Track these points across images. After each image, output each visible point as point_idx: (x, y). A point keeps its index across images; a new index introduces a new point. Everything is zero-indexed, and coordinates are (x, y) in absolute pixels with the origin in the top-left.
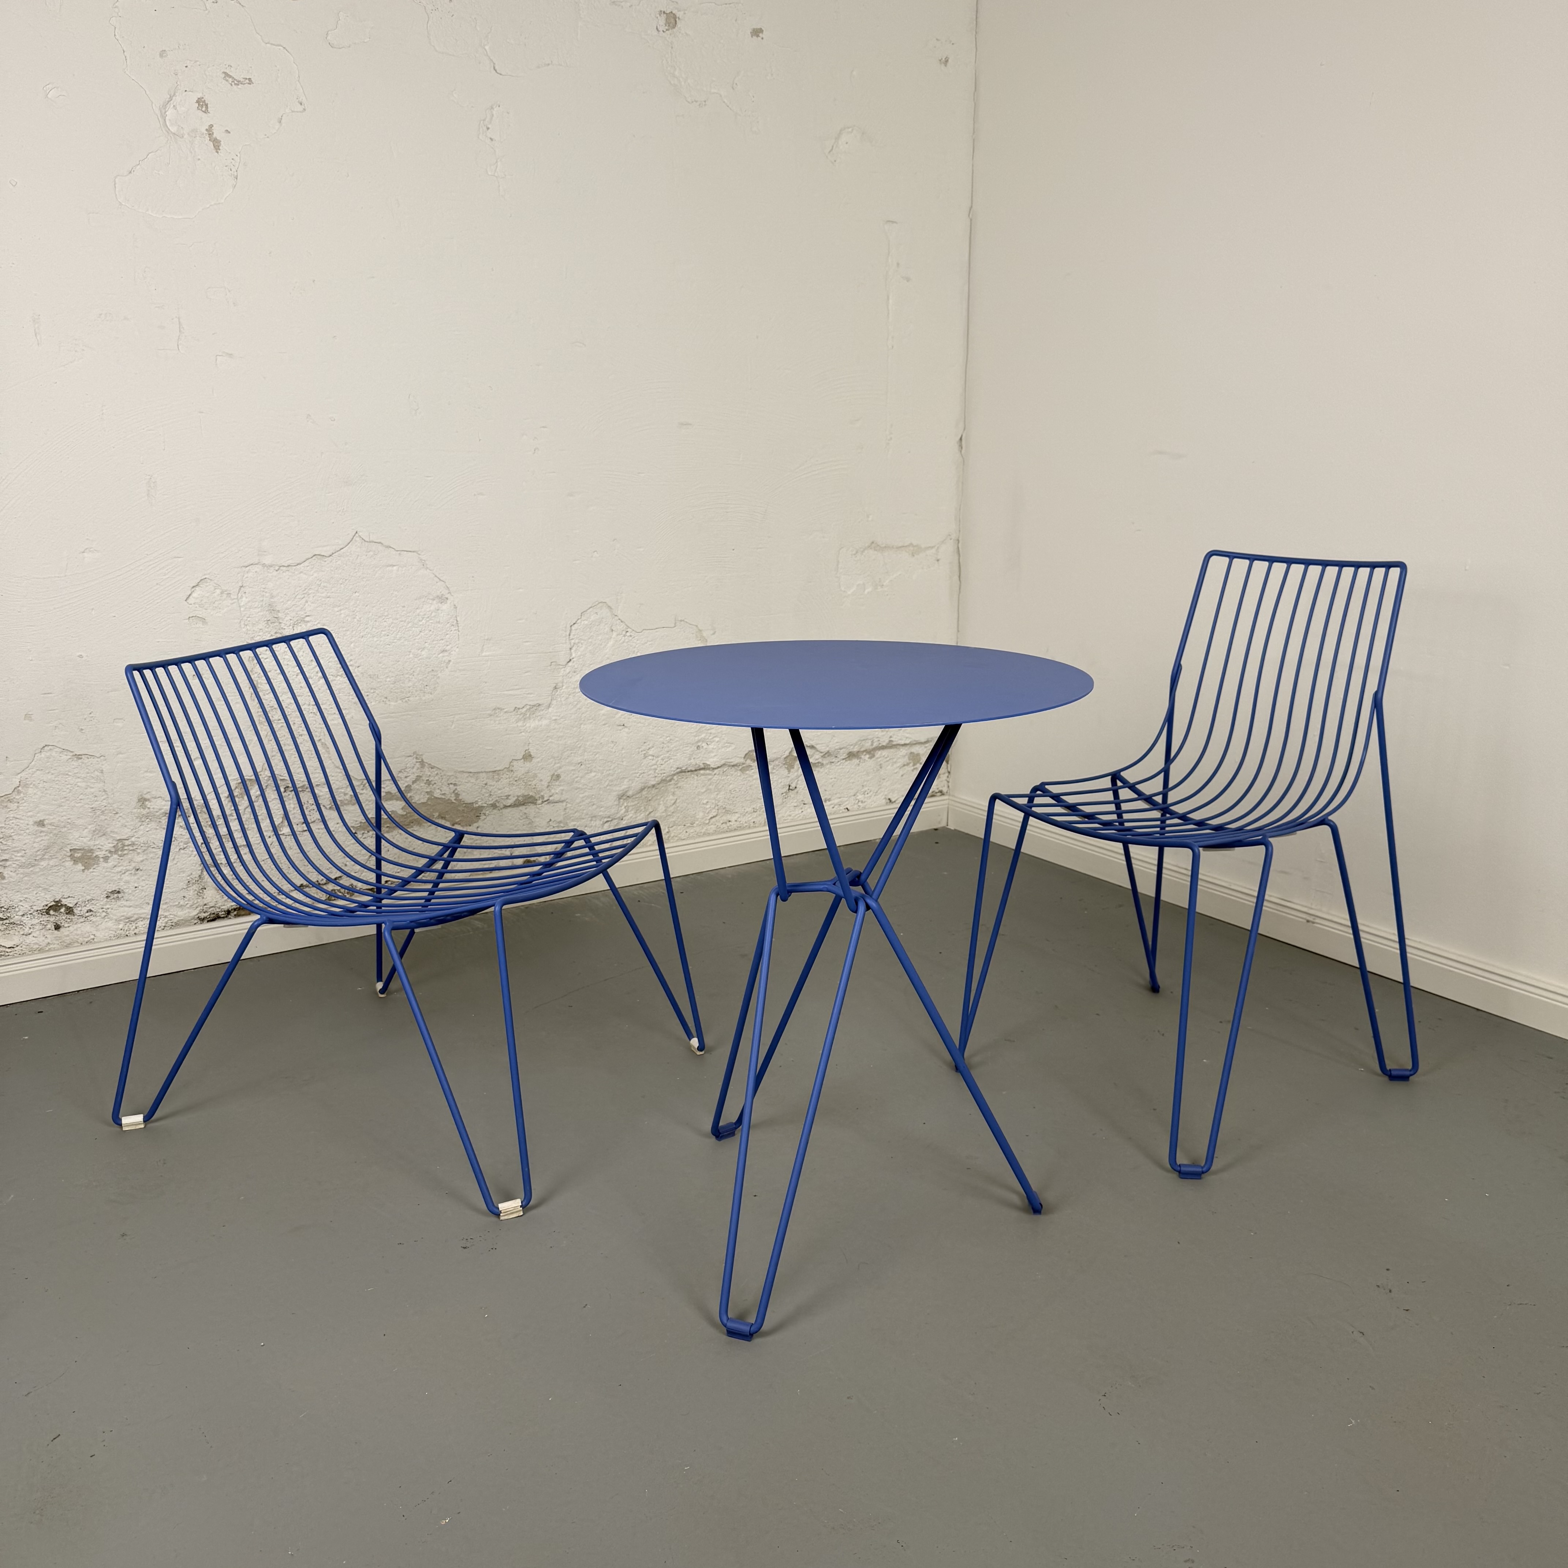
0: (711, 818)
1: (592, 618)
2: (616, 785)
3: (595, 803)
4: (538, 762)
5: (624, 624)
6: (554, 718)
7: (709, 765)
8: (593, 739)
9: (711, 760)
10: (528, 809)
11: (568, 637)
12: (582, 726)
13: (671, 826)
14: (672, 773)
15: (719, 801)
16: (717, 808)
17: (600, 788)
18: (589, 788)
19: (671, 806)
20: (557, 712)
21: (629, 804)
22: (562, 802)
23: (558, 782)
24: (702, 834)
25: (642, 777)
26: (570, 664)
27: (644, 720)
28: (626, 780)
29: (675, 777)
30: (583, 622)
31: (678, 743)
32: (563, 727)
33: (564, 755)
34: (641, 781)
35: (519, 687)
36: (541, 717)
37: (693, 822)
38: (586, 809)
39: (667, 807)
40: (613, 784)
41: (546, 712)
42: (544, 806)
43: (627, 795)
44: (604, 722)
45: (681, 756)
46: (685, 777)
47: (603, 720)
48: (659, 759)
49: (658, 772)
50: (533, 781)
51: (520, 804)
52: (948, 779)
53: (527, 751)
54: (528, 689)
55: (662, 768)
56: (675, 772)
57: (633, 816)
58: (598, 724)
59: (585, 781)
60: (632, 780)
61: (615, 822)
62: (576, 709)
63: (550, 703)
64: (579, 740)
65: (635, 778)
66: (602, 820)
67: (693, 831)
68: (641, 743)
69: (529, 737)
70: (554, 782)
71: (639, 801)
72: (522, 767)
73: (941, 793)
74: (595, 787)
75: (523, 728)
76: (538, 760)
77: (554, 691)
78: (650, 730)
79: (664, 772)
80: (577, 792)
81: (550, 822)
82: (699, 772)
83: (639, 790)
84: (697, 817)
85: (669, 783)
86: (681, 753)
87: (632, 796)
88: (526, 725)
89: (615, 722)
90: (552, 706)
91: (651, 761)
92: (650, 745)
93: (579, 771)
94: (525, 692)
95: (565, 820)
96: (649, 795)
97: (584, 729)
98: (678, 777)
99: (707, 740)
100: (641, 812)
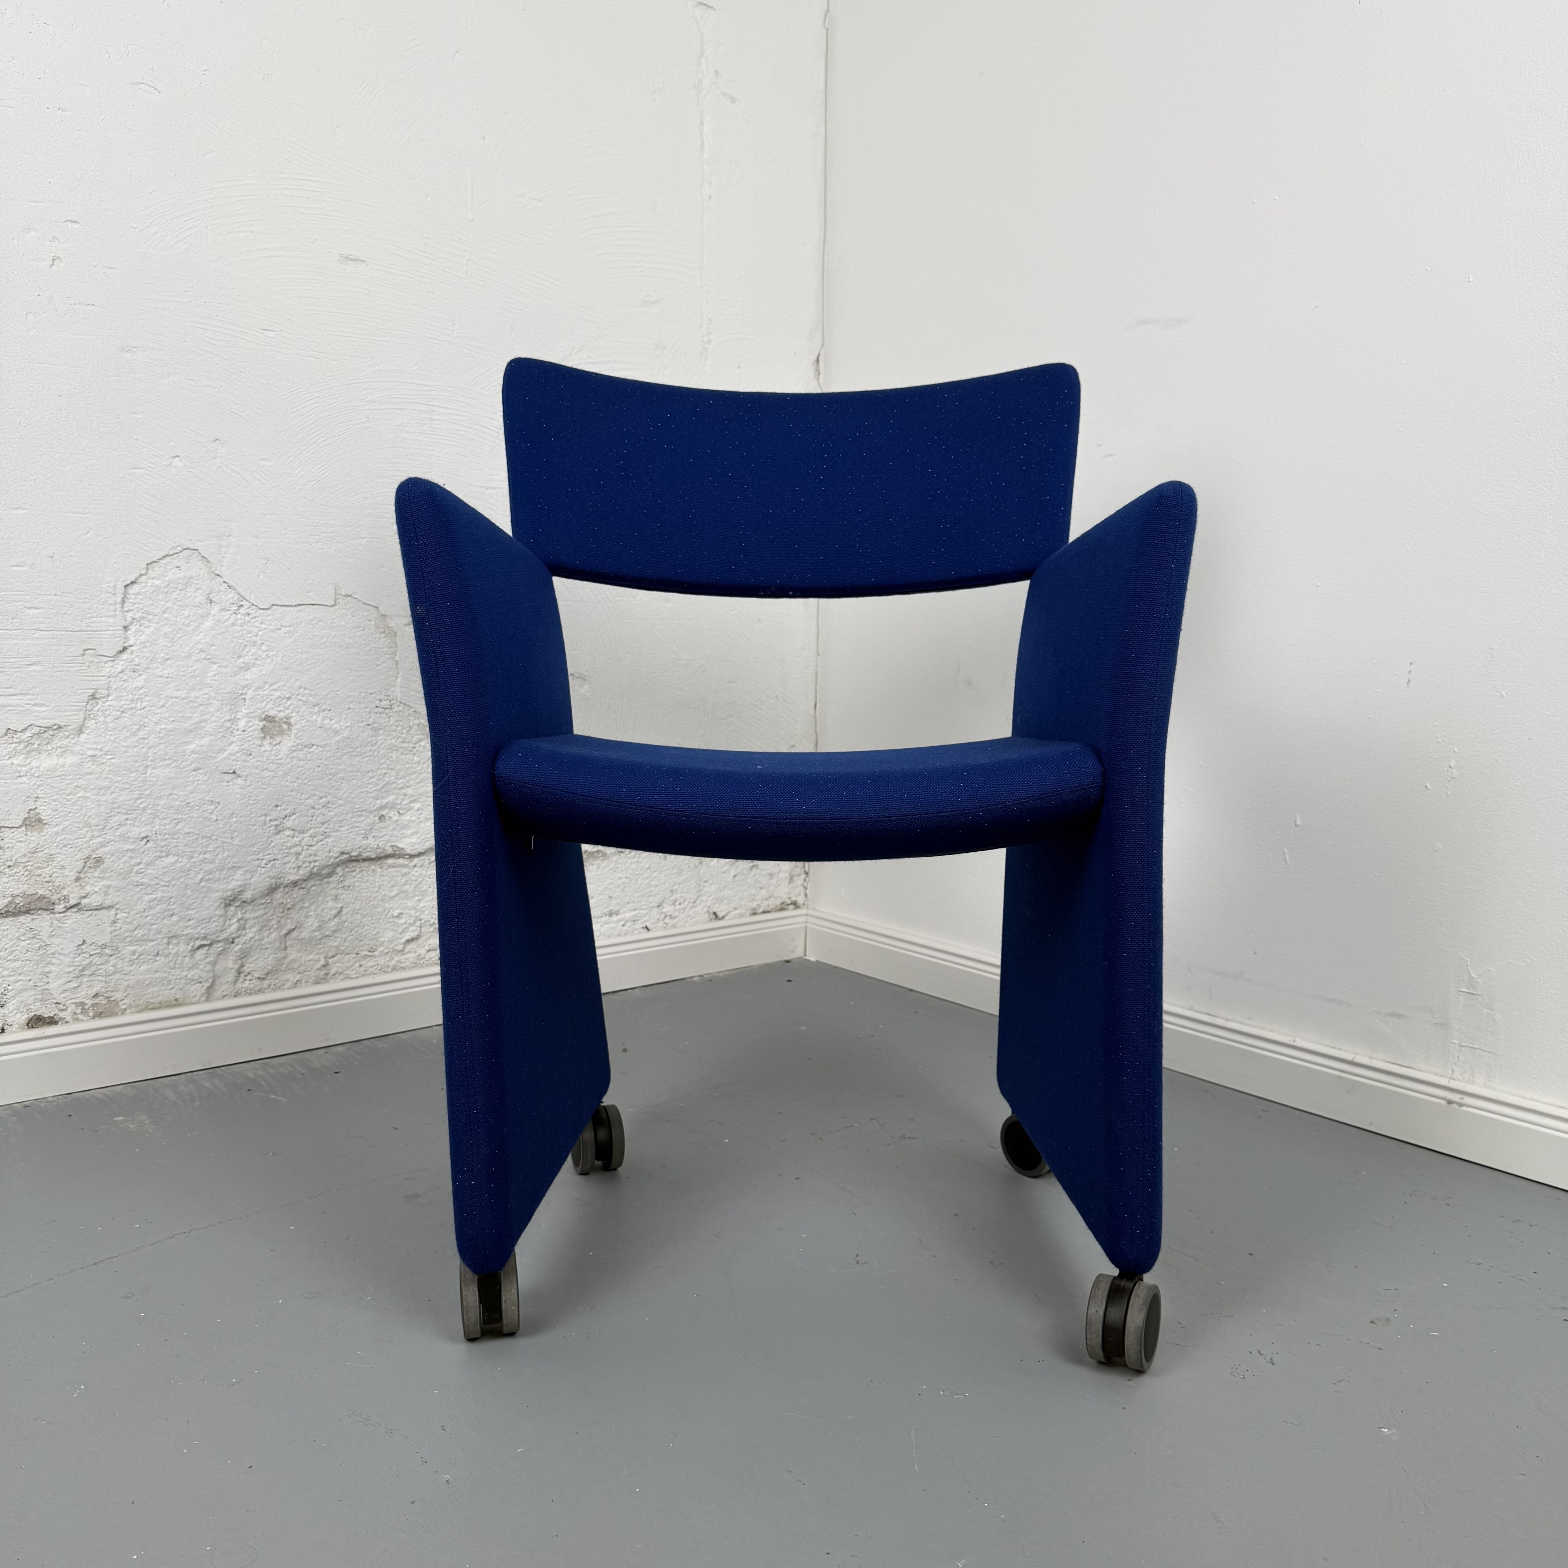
0: (408, 941)
1: (170, 576)
2: (219, 879)
3: (175, 912)
4: (57, 833)
5: (234, 592)
6: (90, 753)
7: (403, 849)
8: (171, 794)
9: (407, 841)
10: (37, 921)
11: (118, 606)
12: (149, 772)
13: (330, 955)
14: (332, 860)
15: (422, 912)
16: (418, 923)
17: (186, 886)
18: (163, 884)
19: (330, 919)
20: (95, 743)
21: (247, 916)
22: (109, 908)
23: (99, 870)
24: (390, 969)
25: (272, 866)
26: (125, 656)
27: (275, 766)
28: (240, 872)
29: (339, 870)
30: (150, 581)
31: (342, 808)
32: (110, 771)
33: (111, 822)
34: (270, 874)
35: (17, 691)
36: (64, 749)
37: (375, 948)
38: (157, 922)
39: (323, 921)
40: (213, 878)
41: (74, 741)
42: (71, 915)
43: (241, 899)
44: (194, 765)
45: (348, 832)
46: (358, 870)
47: (192, 762)
48: (305, 835)
49: (305, 859)
50: (45, 868)
51: (20, 912)
52: (805, 884)
53: (32, 812)
54: (32, 694)
55: (311, 852)
56: (338, 860)
57: (256, 938)
58: (183, 768)
59: (155, 872)
60: (252, 871)
61: (218, 947)
62: (136, 739)
63: (83, 725)
64: (144, 796)
65: (259, 868)
66: (192, 944)
67: (374, 964)
68: (269, 806)
69: (36, 786)
70: (90, 871)
71: (267, 910)
72: (20, 842)
73: (795, 904)
74: (175, 882)
75: (24, 769)
76: (56, 829)
77: (91, 702)
78: (288, 784)
79: (316, 858)
80: (138, 891)
81: (84, 947)
82: (385, 861)
83: (267, 890)
84: (382, 939)
85: (326, 880)
86: (348, 827)
87: (252, 901)
88: (30, 763)
89: (217, 767)
90: (87, 731)
91: (289, 838)
92: (289, 811)
93: (144, 852)
94: (29, 702)
95: (114, 942)
96: (287, 899)
97: (152, 775)
98: (344, 869)
99: (399, 807)
100: (272, 930)
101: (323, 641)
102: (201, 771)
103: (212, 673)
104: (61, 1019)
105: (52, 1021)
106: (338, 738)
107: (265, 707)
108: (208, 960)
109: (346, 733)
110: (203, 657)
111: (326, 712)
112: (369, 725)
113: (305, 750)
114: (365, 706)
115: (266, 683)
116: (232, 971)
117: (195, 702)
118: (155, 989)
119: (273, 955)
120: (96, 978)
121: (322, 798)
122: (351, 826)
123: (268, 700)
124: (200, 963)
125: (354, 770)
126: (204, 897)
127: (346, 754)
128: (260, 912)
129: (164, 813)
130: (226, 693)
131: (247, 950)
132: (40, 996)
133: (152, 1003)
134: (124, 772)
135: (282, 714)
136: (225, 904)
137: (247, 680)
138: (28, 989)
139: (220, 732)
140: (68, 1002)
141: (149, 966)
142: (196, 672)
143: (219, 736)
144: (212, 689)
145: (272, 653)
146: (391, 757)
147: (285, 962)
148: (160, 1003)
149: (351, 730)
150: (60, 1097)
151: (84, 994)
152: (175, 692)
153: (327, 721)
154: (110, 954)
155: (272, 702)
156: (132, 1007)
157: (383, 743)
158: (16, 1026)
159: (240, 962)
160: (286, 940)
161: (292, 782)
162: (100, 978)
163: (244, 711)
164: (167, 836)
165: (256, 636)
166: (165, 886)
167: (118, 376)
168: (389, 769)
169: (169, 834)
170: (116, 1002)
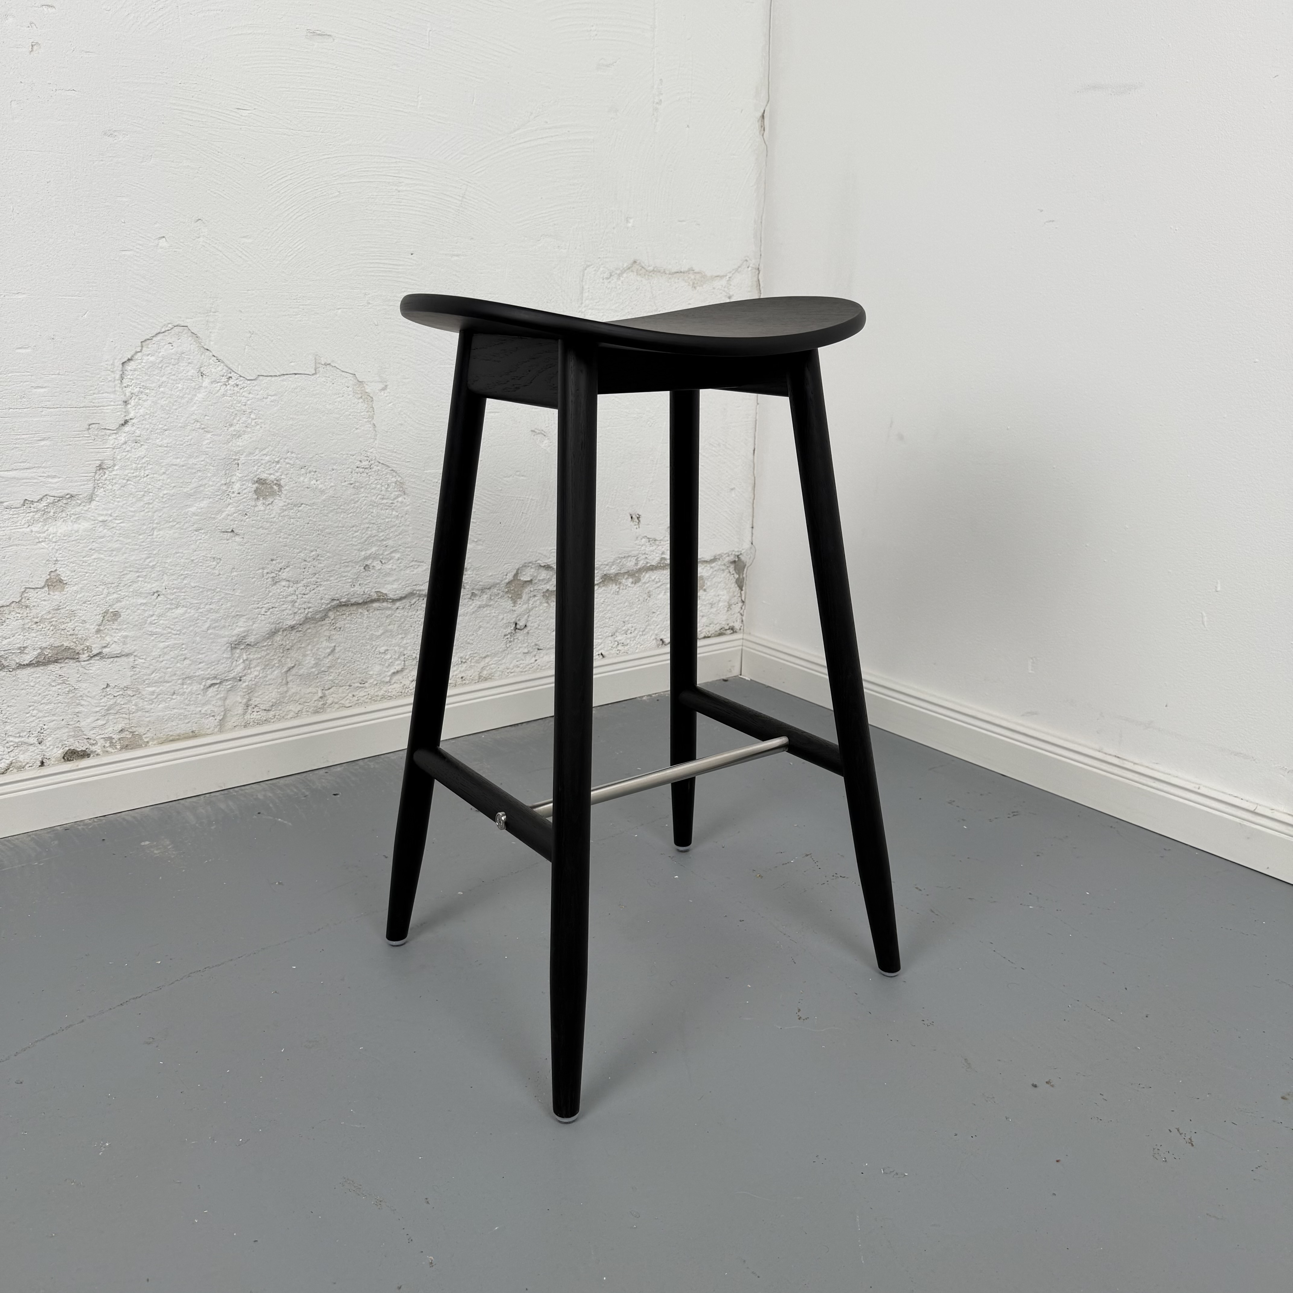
0: (394, 673)
1: (163, 352)
2: (224, 627)
3: (187, 656)
4: (77, 592)
5: (222, 364)
6: (101, 518)
7: (386, 594)
8: (176, 553)
9: (389, 587)
10: (65, 669)
11: (118, 382)
12: (155, 533)
13: (326, 687)
14: (324, 606)
15: (405, 648)
16: (402, 658)
17: (196, 633)
18: (174, 632)
19: (324, 657)
20: (104, 509)
21: (251, 657)
22: (127, 655)
23: (116, 623)
24: (379, 698)
25: (271, 613)
26: (127, 428)
27: (268, 525)
28: (243, 619)
29: (331, 614)
30: (145, 358)
31: (331, 560)
32: (120, 534)
33: (124, 579)
34: (270, 620)
35: (31, 465)
36: (77, 516)
37: (365, 680)
38: (171, 666)
39: (319, 659)
40: (219, 626)
41: (85, 509)
42: (95, 663)
43: (245, 642)
44: (195, 526)
45: (337, 581)
46: (347, 613)
47: (194, 523)
48: (299, 585)
49: (300, 606)
50: (68, 623)
51: (49, 661)
52: (742, 612)
53: (52, 574)
54: (45, 467)
55: (305, 600)
56: (329, 606)
57: (261, 675)
58: (186, 529)
59: (167, 622)
60: (253, 619)
61: (228, 685)
62: (142, 504)
63: (93, 493)
64: (152, 556)
65: (260, 616)
66: (203, 683)
67: (365, 694)
68: (266, 560)
69: (55, 550)
70: (109, 623)
71: (268, 652)
72: (44, 600)
73: (733, 630)
74: (185, 630)
75: (42, 535)
76: (75, 588)
77: (98, 472)
78: (280, 539)
79: (310, 605)
80: (153, 640)
81: (108, 689)
82: (371, 605)
83: (268, 634)
84: (371, 673)
85: (320, 623)
86: (336, 577)
87: (256, 644)
88: (48, 530)
89: (217, 527)
90: (97, 499)
91: (285, 588)
92: (283, 564)
93: (155, 605)
94: (43, 475)
95: (135, 684)
96: (286, 641)
97: (159, 536)
98: (335, 613)
99: (381, 557)
100: (274, 668)
101: (306, 408)
102: (203, 531)
103: (207, 441)
104: (92, 752)
105: (84, 755)
106: (324, 497)
107: (257, 471)
108: (218, 696)
109: (331, 492)
110: (198, 427)
111: (313, 473)
112: (351, 484)
113: (295, 508)
114: (347, 466)
115: (257, 448)
116: (241, 705)
117: (193, 468)
118: (174, 724)
119: (276, 690)
120: (121, 716)
121: (312, 551)
122: (339, 576)
123: (259, 464)
124: (211, 699)
125: (340, 525)
126: (212, 642)
127: (331, 511)
128: (263, 653)
129: (171, 569)
130: (221, 460)
131: (253, 686)
132: (73, 733)
133: (172, 735)
134: (134, 535)
135: (272, 477)
136: (232, 647)
137: (239, 446)
138: (61, 728)
139: (218, 495)
140: (97, 738)
141: (167, 704)
142: (192, 441)
143: (217, 499)
144: (207, 456)
145: (261, 421)
146: (372, 512)
147: (287, 695)
148: (179, 735)
149: (335, 489)
150: (95, 820)
151: (112, 730)
152: (174, 460)
153: (314, 482)
154: (132, 695)
155: (263, 466)
156: (155, 739)
157: (365, 500)
158: (54, 759)
159: (247, 697)
160: (287, 677)
161: (284, 538)
162: (124, 715)
163: (238, 474)
164: (175, 590)
165: (245, 405)
166: (177, 634)
167: (102, 160)
168: (371, 523)
169: (177, 589)
170: (140, 736)
